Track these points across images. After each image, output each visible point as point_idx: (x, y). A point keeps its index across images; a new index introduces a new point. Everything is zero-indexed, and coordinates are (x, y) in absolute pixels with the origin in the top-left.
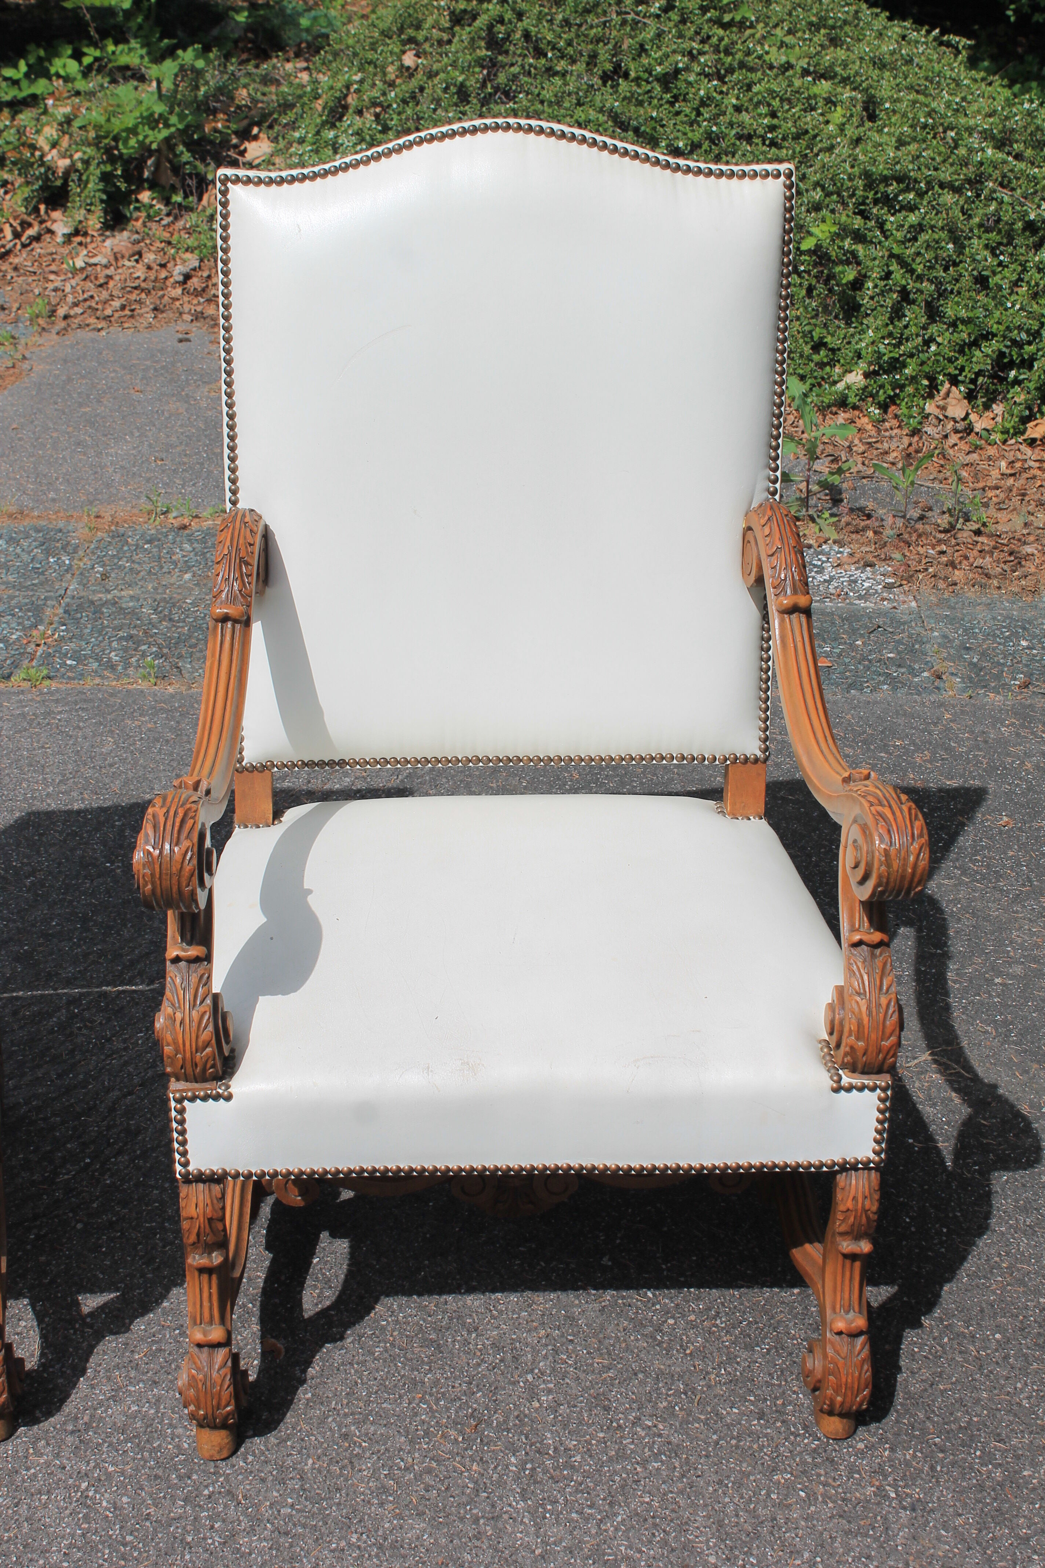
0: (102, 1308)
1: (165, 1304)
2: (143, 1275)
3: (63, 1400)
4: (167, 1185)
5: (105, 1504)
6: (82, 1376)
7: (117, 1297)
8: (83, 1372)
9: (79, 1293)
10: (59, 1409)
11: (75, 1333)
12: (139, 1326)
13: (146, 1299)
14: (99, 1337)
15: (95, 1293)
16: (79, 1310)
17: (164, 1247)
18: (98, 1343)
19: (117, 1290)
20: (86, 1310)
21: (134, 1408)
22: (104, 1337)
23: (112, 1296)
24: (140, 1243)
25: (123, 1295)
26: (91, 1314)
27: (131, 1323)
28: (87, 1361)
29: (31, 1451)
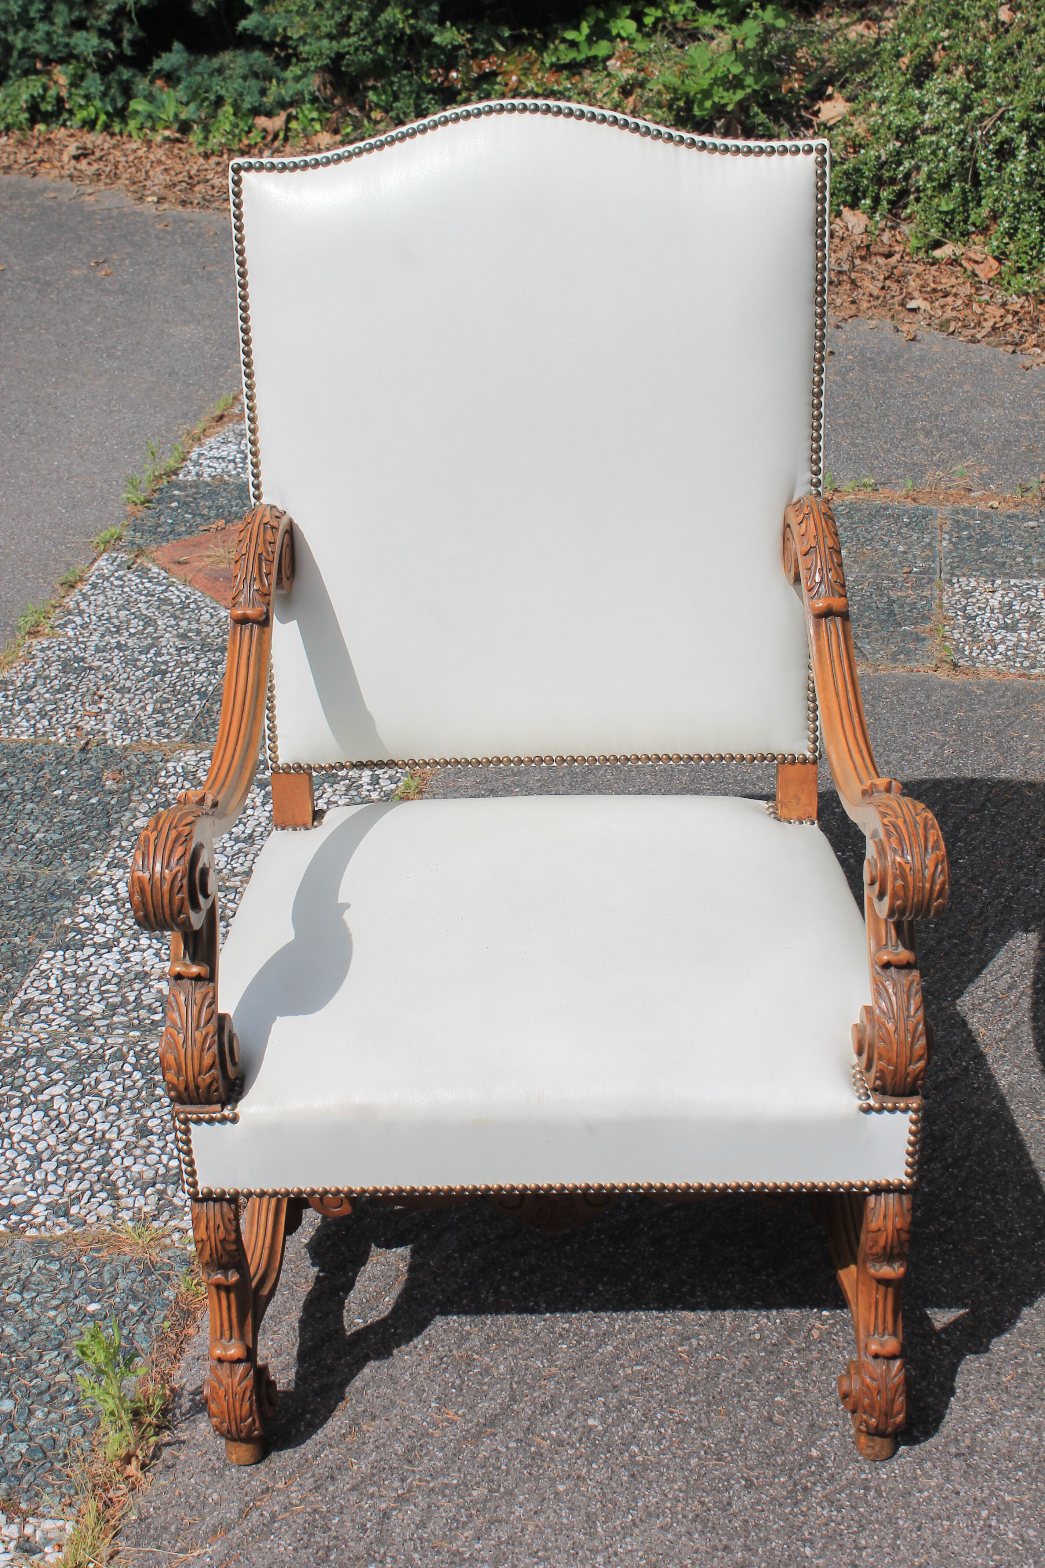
0: (955, 1323)
1: (1019, 1324)
2: (988, 1292)
3: (939, 1418)
4: (988, 1197)
5: (1011, 1535)
6: (953, 1395)
7: (967, 1313)
8: (952, 1392)
9: (926, 1307)
10: (936, 1429)
11: (933, 1350)
12: (998, 1345)
13: (998, 1318)
14: (959, 1356)
15: (943, 1307)
16: (931, 1326)
17: (1002, 1263)
18: (959, 1361)
19: (965, 1306)
20: (938, 1325)
21: (1015, 1434)
22: (964, 1356)
23: (962, 1312)
24: (977, 1258)
25: (972, 1311)
26: (944, 1330)
27: (989, 1342)
28: (953, 1380)
29: (919, 1472)
